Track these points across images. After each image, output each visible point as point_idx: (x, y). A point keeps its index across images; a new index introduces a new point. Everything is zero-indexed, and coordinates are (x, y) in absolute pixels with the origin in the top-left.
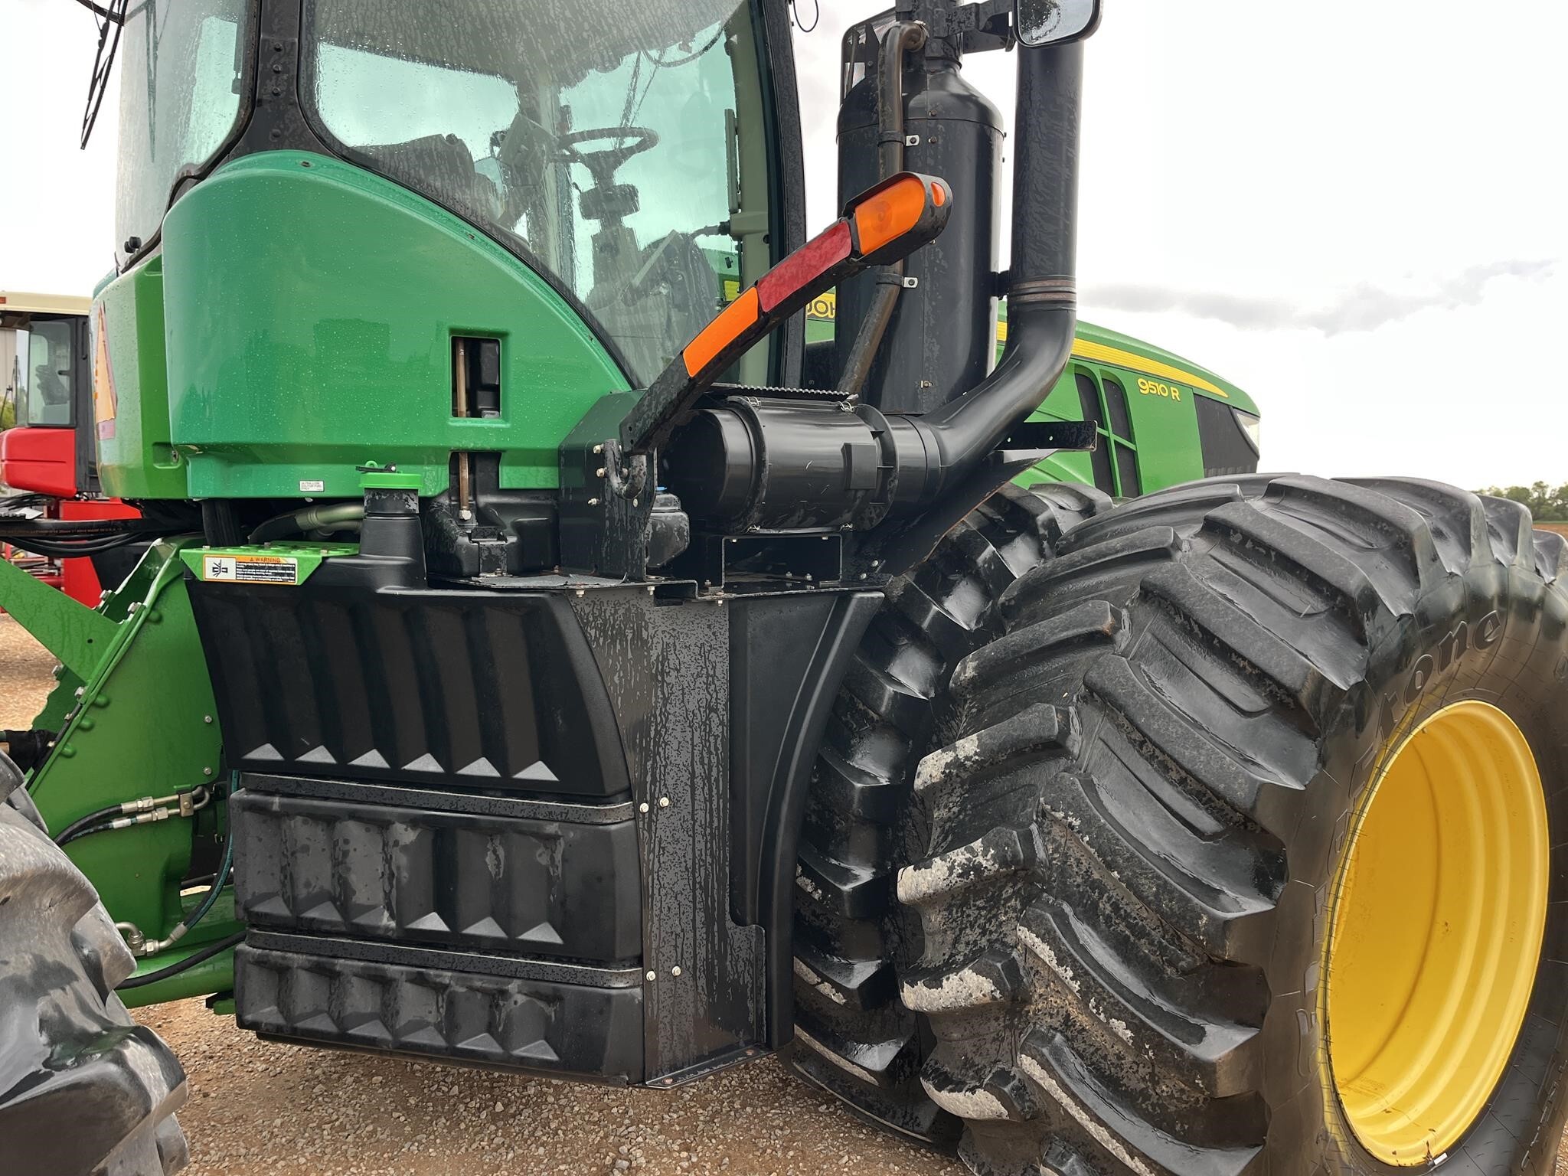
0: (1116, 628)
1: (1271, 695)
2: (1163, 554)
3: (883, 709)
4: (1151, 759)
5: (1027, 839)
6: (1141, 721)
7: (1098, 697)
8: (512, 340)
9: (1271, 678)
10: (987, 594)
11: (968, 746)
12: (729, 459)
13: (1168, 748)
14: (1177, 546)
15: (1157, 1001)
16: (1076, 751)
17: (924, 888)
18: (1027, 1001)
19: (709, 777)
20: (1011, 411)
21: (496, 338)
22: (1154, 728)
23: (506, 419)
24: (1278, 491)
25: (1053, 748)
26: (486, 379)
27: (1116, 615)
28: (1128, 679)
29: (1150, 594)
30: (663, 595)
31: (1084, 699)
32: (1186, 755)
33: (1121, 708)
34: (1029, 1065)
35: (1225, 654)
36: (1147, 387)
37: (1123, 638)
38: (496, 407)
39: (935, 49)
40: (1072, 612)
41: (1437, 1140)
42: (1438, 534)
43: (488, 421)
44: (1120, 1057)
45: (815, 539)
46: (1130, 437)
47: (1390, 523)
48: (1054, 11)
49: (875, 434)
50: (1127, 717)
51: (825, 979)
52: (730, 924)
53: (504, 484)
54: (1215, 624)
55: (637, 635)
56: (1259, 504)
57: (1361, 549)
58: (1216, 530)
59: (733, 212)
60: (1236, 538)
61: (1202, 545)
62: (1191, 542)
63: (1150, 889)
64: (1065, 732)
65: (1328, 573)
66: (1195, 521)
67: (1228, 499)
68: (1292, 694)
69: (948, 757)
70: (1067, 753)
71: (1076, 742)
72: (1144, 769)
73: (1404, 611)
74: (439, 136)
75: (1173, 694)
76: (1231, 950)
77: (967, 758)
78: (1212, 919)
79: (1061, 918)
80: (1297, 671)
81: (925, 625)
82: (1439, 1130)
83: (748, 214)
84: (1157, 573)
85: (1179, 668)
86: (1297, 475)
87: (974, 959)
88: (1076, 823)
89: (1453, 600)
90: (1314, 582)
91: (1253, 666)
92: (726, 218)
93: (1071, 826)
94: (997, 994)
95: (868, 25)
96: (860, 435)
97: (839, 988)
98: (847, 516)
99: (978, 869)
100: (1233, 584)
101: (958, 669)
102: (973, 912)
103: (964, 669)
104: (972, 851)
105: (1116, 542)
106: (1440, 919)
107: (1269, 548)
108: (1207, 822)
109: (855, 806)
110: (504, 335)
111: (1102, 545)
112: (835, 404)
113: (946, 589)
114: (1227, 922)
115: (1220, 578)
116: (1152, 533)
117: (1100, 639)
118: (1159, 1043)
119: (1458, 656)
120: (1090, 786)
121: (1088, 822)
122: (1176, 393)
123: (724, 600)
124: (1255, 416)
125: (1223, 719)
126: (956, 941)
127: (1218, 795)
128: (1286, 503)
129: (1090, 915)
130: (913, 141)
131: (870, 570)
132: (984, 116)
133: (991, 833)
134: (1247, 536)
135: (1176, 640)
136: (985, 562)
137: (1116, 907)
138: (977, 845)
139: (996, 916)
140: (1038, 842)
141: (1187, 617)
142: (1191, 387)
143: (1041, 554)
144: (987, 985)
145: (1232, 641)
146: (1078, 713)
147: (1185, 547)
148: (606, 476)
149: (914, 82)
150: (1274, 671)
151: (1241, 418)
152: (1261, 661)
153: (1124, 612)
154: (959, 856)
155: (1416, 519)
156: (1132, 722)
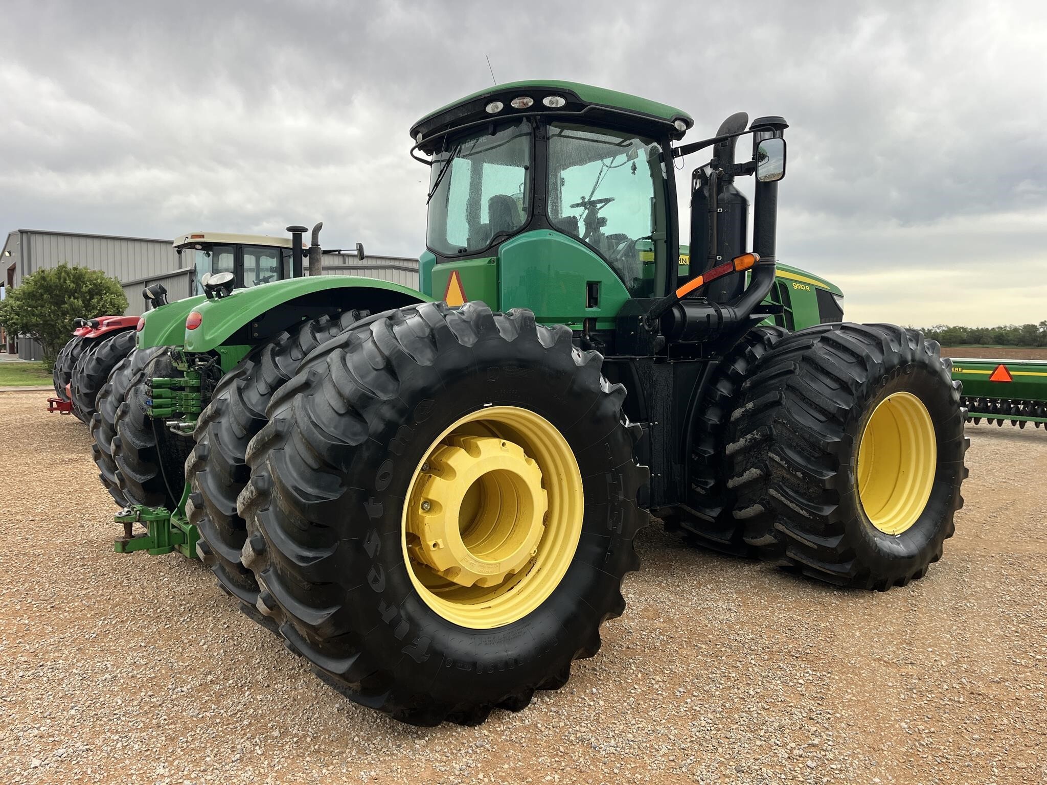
0: (795, 369)
1: (840, 384)
2: (809, 347)
3: (717, 399)
4: (807, 403)
5: (770, 429)
6: (804, 393)
7: (791, 388)
8: (602, 283)
9: (840, 379)
10: (748, 363)
11: (750, 405)
12: (676, 320)
13: (812, 400)
14: (813, 345)
15: (809, 466)
16: (784, 404)
17: (736, 448)
18: (770, 476)
19: (667, 417)
20: (755, 302)
21: (598, 283)
22: (807, 394)
23: (599, 308)
24: (845, 328)
25: (778, 403)
26: (594, 296)
27: (795, 365)
28: (799, 382)
29: (805, 359)
30: (658, 361)
31: (786, 389)
32: (817, 401)
33: (797, 390)
34: (772, 492)
35: (828, 374)
36: (796, 286)
37: (797, 371)
38: (596, 304)
39: (726, 177)
40: (781, 365)
41: (897, 531)
42: (892, 341)
43: (594, 309)
44: (799, 485)
45: (694, 344)
46: (790, 307)
47: (875, 337)
48: (767, 158)
49: (715, 311)
50: (800, 393)
51: (698, 486)
52: (673, 463)
53: (597, 328)
54: (825, 366)
55: (650, 373)
56: (838, 332)
57: (867, 344)
58: (825, 340)
59: (652, 232)
60: (831, 342)
61: (820, 345)
62: (817, 344)
63: (807, 436)
64: (781, 398)
65: (857, 351)
66: (818, 337)
67: (829, 330)
68: (846, 383)
69: (743, 409)
70: (781, 404)
71: (784, 402)
72: (805, 406)
73: (880, 362)
74: (570, 217)
75: (814, 386)
76: (829, 450)
77: (750, 409)
78: (824, 441)
79: (782, 449)
80: (848, 377)
81: (729, 373)
82: (898, 528)
83: (658, 233)
84: (807, 353)
85: (814, 379)
86: (851, 323)
87: (754, 466)
88: (785, 422)
89: (896, 361)
90: (853, 354)
91: (836, 377)
92: (651, 234)
93: (784, 423)
94: (762, 473)
95: (702, 168)
96: (711, 311)
97: (703, 488)
98: (706, 337)
99: (755, 439)
100: (830, 355)
101: (743, 384)
102: (752, 453)
103: (746, 384)
104: (753, 434)
105: (794, 344)
106: (901, 470)
107: (840, 344)
108: (822, 418)
109: (709, 429)
110: (600, 282)
111: (789, 345)
112: (701, 301)
113: (734, 362)
114: (829, 443)
115: (826, 354)
116: (805, 341)
117: (791, 372)
118: (810, 476)
119: (897, 376)
120: (790, 413)
121: (789, 421)
122: (808, 288)
123: (674, 363)
124: (842, 297)
125: (827, 392)
126: (747, 462)
127: (826, 410)
128: (847, 332)
129: (790, 447)
130: (720, 210)
131: (711, 355)
132: (744, 202)
133: (759, 429)
134: (834, 341)
135: (813, 372)
136: (748, 352)
137: (797, 444)
138: (755, 432)
139: (760, 453)
140: (774, 430)
141: (816, 364)
142: (814, 285)
143: (765, 350)
144: (758, 471)
145: (829, 370)
146: (784, 393)
147: (815, 345)
148: (643, 325)
149: (720, 190)
150: (841, 378)
151: (835, 297)
152: (838, 375)
153: (797, 365)
154: (749, 436)
155: (884, 335)
156: (801, 393)
